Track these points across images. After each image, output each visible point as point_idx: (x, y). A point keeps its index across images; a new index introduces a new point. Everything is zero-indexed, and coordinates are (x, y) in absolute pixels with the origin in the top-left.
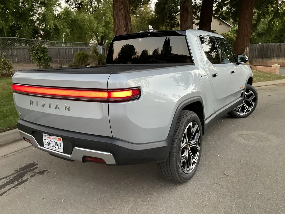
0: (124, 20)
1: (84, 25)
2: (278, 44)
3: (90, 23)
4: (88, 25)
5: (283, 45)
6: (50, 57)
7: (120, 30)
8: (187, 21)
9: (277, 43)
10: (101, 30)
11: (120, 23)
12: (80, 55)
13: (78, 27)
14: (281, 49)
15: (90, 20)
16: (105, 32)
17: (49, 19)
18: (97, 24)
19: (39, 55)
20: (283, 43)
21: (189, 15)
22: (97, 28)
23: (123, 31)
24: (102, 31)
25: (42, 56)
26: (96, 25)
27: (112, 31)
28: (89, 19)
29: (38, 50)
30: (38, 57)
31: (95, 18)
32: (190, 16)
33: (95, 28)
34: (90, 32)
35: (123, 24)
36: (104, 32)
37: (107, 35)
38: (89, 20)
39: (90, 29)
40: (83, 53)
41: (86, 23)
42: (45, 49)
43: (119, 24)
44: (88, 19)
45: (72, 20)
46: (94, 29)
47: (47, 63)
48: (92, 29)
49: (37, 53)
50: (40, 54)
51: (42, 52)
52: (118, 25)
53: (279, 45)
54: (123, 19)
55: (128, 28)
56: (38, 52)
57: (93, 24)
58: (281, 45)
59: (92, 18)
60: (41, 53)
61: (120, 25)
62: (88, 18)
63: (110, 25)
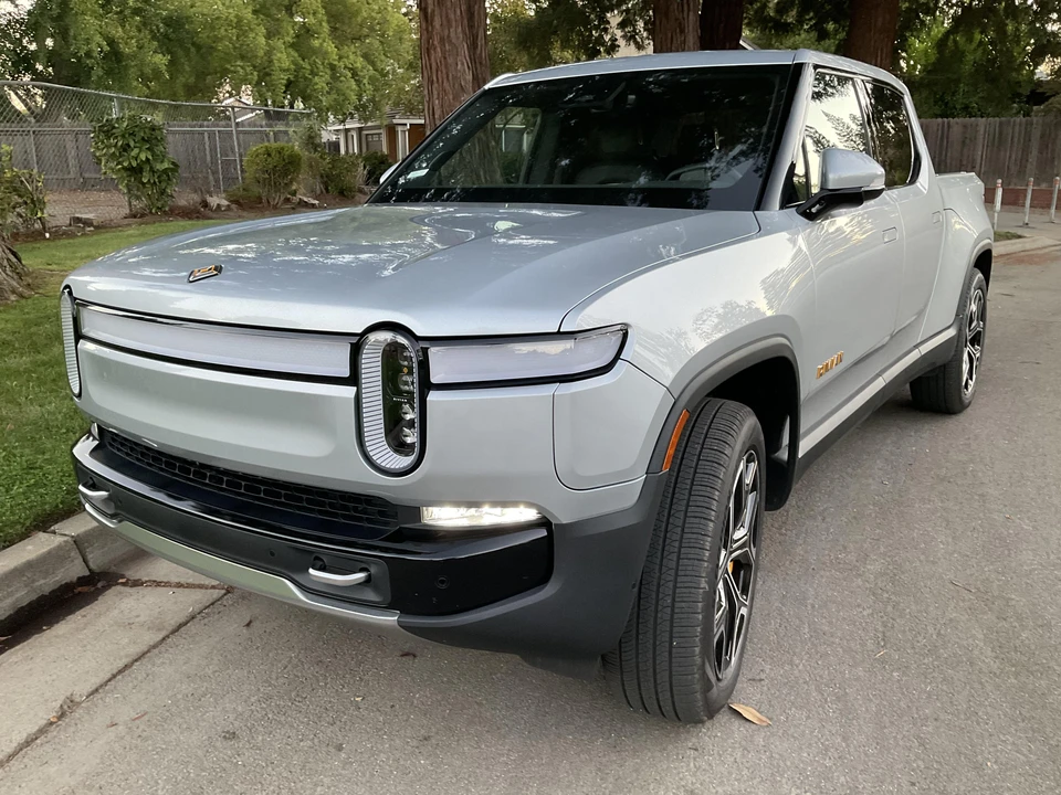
0: (466, 21)
1: (217, 39)
2: (940, 120)
3: (241, 33)
4: (231, 39)
5: (957, 123)
6: (173, 163)
7: (450, 60)
8: (682, 31)
9: (936, 116)
10: (284, 59)
11: (452, 35)
12: (269, 155)
13: (193, 49)
14: (947, 138)
15: (240, 20)
16: (299, 68)
17: (83, 13)
18: (269, 36)
19: (133, 153)
20: (956, 119)
21: (689, 11)
22: (269, 53)
23: (463, 64)
24: (286, 64)
25: (147, 159)
26: (263, 40)
27: (323, 64)
28: (237, 16)
29: (130, 134)
30: (130, 163)
31: (255, 12)
32: (691, 13)
33: (261, 53)
34: (242, 68)
35: (461, 36)
36: (292, 67)
37: (306, 78)
38: (235, 20)
39: (243, 57)
40: (283, 149)
41: (226, 30)
42: (154, 130)
43: (449, 36)
44: (232, 17)
45: (168, 22)
46: (256, 57)
47: (163, 185)
48: (249, 55)
49: (126, 148)
50: (136, 151)
51: (147, 141)
52: (442, 40)
53: (943, 126)
54: (462, 17)
55: (478, 52)
56: (132, 144)
57: (252, 35)
58: (949, 123)
59: (248, 14)
60: (140, 148)
61: (450, 42)
62: (231, 11)
63: (316, 43)
